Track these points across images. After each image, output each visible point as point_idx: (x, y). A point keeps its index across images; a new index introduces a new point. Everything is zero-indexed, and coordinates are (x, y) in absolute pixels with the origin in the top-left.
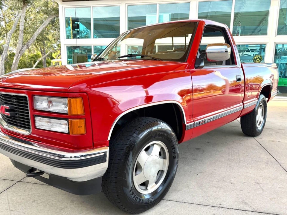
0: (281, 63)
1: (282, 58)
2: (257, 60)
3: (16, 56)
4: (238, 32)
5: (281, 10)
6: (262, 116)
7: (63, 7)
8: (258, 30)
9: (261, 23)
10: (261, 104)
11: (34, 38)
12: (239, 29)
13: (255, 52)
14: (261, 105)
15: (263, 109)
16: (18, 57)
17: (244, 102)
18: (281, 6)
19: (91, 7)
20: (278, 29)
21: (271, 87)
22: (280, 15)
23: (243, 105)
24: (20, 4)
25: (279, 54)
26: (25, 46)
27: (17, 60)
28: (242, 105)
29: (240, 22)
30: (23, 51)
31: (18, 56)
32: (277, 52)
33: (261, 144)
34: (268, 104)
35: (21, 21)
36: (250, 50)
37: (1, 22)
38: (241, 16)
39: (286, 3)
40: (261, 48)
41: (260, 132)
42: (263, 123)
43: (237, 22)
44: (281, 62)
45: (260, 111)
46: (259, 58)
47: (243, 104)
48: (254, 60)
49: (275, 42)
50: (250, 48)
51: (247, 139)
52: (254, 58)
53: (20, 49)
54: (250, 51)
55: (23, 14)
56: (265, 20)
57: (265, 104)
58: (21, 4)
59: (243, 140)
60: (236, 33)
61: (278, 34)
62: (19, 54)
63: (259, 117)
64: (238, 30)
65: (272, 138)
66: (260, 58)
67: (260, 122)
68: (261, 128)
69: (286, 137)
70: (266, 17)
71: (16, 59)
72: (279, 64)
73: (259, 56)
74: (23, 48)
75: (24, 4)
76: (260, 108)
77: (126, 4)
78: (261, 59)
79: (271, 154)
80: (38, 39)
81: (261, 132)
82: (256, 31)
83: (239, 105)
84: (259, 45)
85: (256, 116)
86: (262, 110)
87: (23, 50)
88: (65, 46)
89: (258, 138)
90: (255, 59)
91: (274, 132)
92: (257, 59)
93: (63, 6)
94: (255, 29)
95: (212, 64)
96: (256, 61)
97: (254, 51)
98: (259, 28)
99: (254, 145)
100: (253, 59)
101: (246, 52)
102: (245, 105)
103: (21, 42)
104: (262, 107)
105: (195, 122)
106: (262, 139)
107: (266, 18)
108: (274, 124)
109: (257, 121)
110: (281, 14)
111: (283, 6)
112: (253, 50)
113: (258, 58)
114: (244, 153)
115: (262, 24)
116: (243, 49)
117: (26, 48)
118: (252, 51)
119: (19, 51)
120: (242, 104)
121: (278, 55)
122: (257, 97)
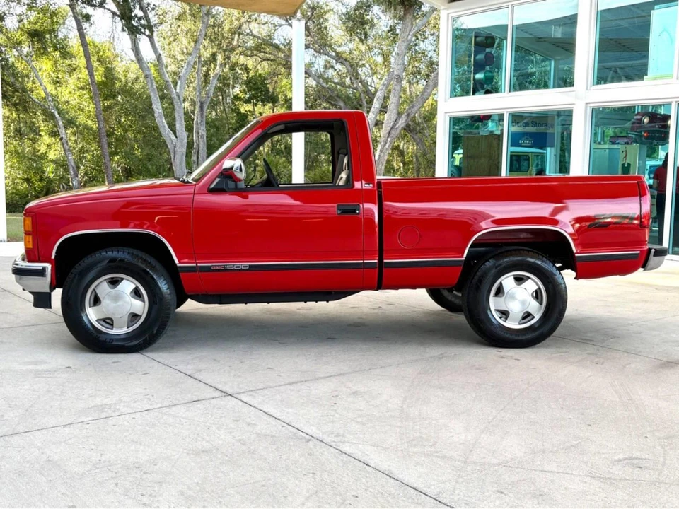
7: (450, 15)
16: (385, 145)
19: (510, 7)
23: (377, 261)
26: (403, 116)
27: (382, 154)
30: (397, 129)
31: (386, 143)
53: (391, 124)
62: (388, 137)
71: (381, 151)
74: (398, 123)
75: (405, 8)
87: (397, 126)
88: (445, 117)
93: (448, 14)
102: (386, 260)
103: (395, 107)
105: (199, 265)
117: (404, 120)
119: (388, 131)
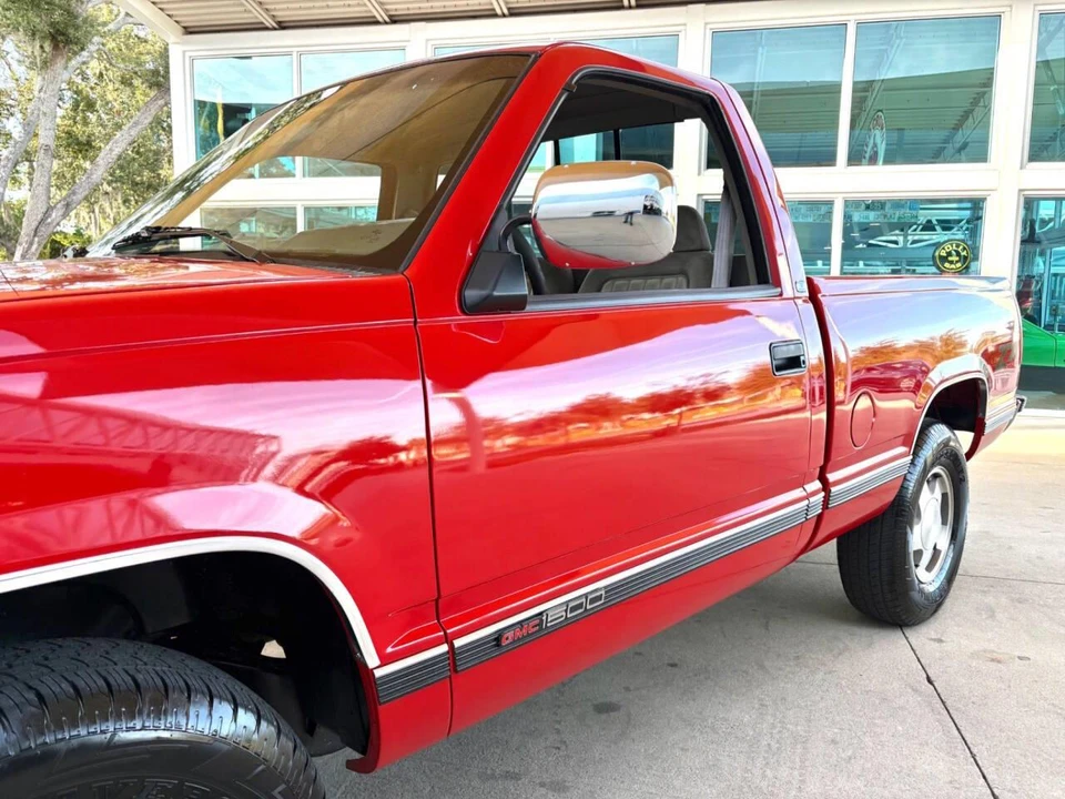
0: (1052, 271)
1: (1057, 253)
2: (951, 262)
3: (21, 244)
4: (876, 153)
5: (1044, 66)
6: (944, 522)
7: (188, 54)
8: (958, 146)
9: (967, 114)
10: (937, 470)
11: (94, 176)
12: (879, 140)
13: (954, 231)
14: (936, 476)
15: (949, 491)
16: (29, 248)
17: (832, 477)
18: (1040, 49)
19: (295, 54)
20: (1032, 139)
21: (982, 387)
22: (1037, 84)
23: (823, 494)
24: (38, 47)
25: (1043, 238)
26: (60, 205)
28: (814, 493)
29: (880, 114)
30: (49, 224)
31: (31, 244)
32: (1037, 231)
33: (933, 679)
34: (972, 467)
35: (45, 114)
36: (935, 222)
37: (5, 120)
38: (884, 90)
39: (1061, 34)
40: (973, 215)
41: (936, 603)
42: (949, 560)
43: (872, 113)
44: (1054, 270)
45: (930, 501)
46: (958, 254)
47: (826, 486)
48: (940, 263)
49: (1020, 190)
50: (935, 216)
51: (870, 645)
52: (937, 254)
53: (39, 217)
54: (937, 228)
55: (51, 87)
56: (982, 104)
57: (954, 466)
58: (42, 47)
59: (846, 649)
60: (867, 156)
61: (1032, 159)
62: (35, 236)
63: (927, 532)
64: (875, 145)
65: (990, 635)
66: (964, 253)
67: (936, 552)
68: (937, 585)
69: (1062, 631)
70: (985, 93)
72: (1046, 275)
73: (958, 246)
74: (50, 216)
75: (56, 47)
76: (932, 490)
77: (427, 40)
78: (965, 258)
79: (975, 751)
80: (137, 184)
81: (939, 605)
82: (950, 149)
83: (797, 493)
84: (969, 205)
85: (906, 534)
86: (944, 496)
87: (49, 220)
89: (921, 636)
90: (940, 257)
91: (1004, 600)
92: (950, 259)
93: (184, 52)
94: (946, 141)
95: (667, 280)
96: (947, 265)
97: (949, 229)
98: (959, 138)
99: (896, 685)
100: (934, 257)
101: (921, 230)
102: (833, 489)
103: (42, 193)
104: (943, 483)
105: (458, 643)
106: (940, 641)
107: (986, 96)
108: (1010, 548)
109: (919, 553)
110: (1045, 79)
111: (1049, 47)
112: (947, 225)
113: (954, 253)
114: (834, 742)
115: (970, 120)
116: (899, 218)
117: (61, 213)
118: (944, 229)
119: (33, 228)
120: (817, 485)
121: (1039, 242)
122: (904, 444)
